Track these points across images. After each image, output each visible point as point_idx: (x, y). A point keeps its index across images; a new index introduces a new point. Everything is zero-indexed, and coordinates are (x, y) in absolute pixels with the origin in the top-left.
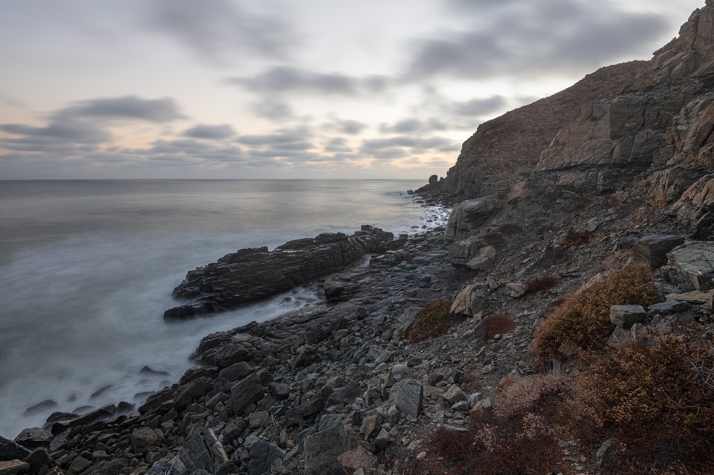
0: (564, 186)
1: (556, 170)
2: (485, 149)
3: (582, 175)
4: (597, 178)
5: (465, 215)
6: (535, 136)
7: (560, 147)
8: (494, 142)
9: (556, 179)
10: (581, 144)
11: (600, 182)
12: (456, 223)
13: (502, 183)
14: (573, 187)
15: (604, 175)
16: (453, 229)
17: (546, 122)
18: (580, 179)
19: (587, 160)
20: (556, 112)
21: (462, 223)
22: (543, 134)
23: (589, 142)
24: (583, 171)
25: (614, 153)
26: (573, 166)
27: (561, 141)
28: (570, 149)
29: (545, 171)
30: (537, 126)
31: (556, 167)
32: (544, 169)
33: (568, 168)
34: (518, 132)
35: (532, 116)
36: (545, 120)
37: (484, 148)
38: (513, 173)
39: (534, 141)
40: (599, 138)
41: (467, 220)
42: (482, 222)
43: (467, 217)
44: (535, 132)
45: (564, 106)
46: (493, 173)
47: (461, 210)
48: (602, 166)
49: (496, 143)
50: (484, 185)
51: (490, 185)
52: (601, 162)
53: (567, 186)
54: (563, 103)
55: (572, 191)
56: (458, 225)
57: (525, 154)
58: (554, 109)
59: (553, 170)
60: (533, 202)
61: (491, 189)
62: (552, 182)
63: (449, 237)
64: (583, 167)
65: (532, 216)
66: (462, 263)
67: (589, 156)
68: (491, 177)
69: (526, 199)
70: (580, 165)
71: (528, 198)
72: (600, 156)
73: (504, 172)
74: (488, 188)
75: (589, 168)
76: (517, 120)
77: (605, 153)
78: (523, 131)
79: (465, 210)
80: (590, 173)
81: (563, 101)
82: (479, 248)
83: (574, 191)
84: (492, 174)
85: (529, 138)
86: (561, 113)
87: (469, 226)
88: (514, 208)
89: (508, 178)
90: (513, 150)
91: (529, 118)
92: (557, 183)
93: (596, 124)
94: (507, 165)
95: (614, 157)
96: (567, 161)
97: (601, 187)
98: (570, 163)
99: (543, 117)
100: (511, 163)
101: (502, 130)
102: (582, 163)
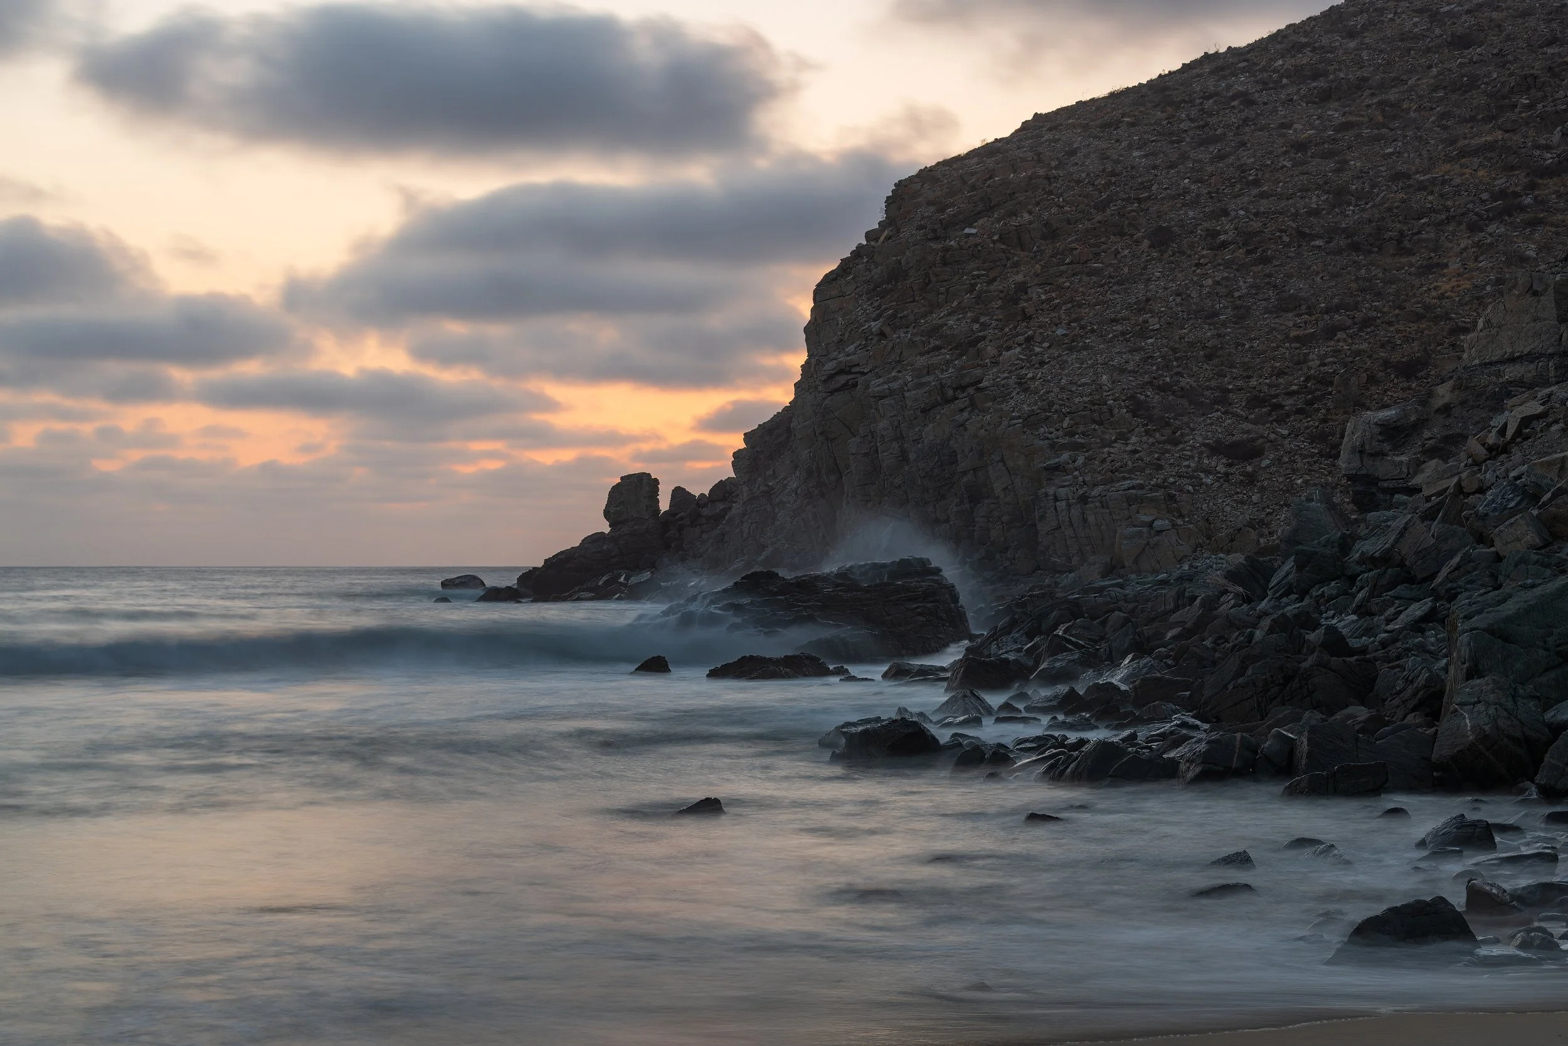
0: (1511, 382)
1: (1496, 362)
2: (984, 326)
3: (1532, 366)
4: (1548, 369)
5: (1377, 430)
6: (1228, 265)
7: (1495, 330)
8: (1022, 288)
9: (1499, 374)
10: (1523, 328)
11: (1552, 374)
12: (1363, 445)
13: (1141, 487)
14: (1522, 382)
15: (1555, 364)
16: (1358, 455)
17: (1263, 195)
18: (1530, 372)
19: (1534, 349)
20: (1301, 146)
21: (1375, 443)
22: (1265, 261)
23: (1532, 324)
24: (1532, 362)
25: (1563, 340)
26: (1518, 357)
27: (1494, 321)
28: (1510, 333)
29: (1480, 365)
30: (1226, 213)
31: (1494, 359)
32: (1477, 362)
33: (1512, 360)
34: (1138, 242)
35: (1184, 157)
36: (1256, 183)
37: (976, 320)
38: (1176, 443)
39: (1230, 294)
40: (1545, 320)
41: (1381, 438)
42: (1403, 440)
43: (1380, 434)
44: (1224, 245)
45: (1334, 113)
46: (1082, 446)
47: (1369, 423)
48: (1551, 356)
49: (1037, 293)
50: (1056, 499)
51: (1084, 499)
52: (1550, 351)
53: (1515, 381)
54: (1325, 97)
55: (1521, 387)
56: (1367, 447)
57: (1209, 357)
58: (1289, 126)
59: (1491, 364)
60: (1473, 407)
61: (1091, 519)
62: (1494, 379)
63: (1351, 470)
64: (1531, 357)
65: (1478, 422)
66: (1401, 485)
67: (1536, 343)
68: (1081, 460)
69: (1460, 404)
70: (1526, 355)
71: (1463, 403)
72: (1548, 343)
73: (1134, 439)
74: (1075, 512)
75: (1538, 358)
76: (1113, 174)
77: (1553, 340)
78: (1162, 238)
79: (1376, 424)
80: (1540, 364)
81: (1322, 83)
82: (1418, 466)
83: (1524, 387)
84: (1076, 447)
85: (1205, 276)
86: (1327, 155)
87: (1386, 446)
88: (1449, 416)
89: (1159, 468)
90: (1143, 332)
91: (1172, 166)
92: (1501, 380)
93: (1539, 301)
94: (1137, 408)
95: (1564, 344)
96: (1509, 350)
97: (1553, 380)
98: (1513, 353)
99: (1243, 169)
100: (1153, 397)
101: (1047, 224)
102: (1529, 352)
